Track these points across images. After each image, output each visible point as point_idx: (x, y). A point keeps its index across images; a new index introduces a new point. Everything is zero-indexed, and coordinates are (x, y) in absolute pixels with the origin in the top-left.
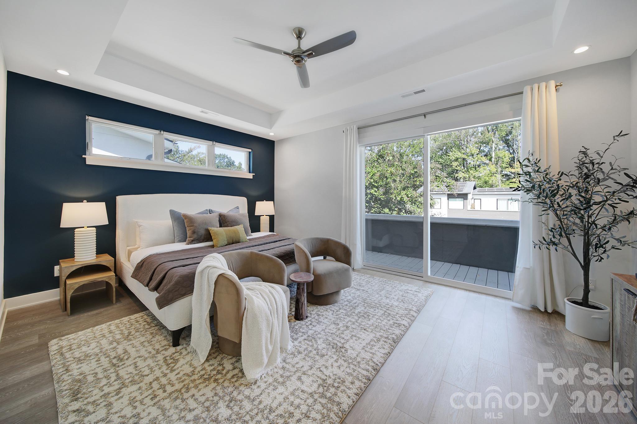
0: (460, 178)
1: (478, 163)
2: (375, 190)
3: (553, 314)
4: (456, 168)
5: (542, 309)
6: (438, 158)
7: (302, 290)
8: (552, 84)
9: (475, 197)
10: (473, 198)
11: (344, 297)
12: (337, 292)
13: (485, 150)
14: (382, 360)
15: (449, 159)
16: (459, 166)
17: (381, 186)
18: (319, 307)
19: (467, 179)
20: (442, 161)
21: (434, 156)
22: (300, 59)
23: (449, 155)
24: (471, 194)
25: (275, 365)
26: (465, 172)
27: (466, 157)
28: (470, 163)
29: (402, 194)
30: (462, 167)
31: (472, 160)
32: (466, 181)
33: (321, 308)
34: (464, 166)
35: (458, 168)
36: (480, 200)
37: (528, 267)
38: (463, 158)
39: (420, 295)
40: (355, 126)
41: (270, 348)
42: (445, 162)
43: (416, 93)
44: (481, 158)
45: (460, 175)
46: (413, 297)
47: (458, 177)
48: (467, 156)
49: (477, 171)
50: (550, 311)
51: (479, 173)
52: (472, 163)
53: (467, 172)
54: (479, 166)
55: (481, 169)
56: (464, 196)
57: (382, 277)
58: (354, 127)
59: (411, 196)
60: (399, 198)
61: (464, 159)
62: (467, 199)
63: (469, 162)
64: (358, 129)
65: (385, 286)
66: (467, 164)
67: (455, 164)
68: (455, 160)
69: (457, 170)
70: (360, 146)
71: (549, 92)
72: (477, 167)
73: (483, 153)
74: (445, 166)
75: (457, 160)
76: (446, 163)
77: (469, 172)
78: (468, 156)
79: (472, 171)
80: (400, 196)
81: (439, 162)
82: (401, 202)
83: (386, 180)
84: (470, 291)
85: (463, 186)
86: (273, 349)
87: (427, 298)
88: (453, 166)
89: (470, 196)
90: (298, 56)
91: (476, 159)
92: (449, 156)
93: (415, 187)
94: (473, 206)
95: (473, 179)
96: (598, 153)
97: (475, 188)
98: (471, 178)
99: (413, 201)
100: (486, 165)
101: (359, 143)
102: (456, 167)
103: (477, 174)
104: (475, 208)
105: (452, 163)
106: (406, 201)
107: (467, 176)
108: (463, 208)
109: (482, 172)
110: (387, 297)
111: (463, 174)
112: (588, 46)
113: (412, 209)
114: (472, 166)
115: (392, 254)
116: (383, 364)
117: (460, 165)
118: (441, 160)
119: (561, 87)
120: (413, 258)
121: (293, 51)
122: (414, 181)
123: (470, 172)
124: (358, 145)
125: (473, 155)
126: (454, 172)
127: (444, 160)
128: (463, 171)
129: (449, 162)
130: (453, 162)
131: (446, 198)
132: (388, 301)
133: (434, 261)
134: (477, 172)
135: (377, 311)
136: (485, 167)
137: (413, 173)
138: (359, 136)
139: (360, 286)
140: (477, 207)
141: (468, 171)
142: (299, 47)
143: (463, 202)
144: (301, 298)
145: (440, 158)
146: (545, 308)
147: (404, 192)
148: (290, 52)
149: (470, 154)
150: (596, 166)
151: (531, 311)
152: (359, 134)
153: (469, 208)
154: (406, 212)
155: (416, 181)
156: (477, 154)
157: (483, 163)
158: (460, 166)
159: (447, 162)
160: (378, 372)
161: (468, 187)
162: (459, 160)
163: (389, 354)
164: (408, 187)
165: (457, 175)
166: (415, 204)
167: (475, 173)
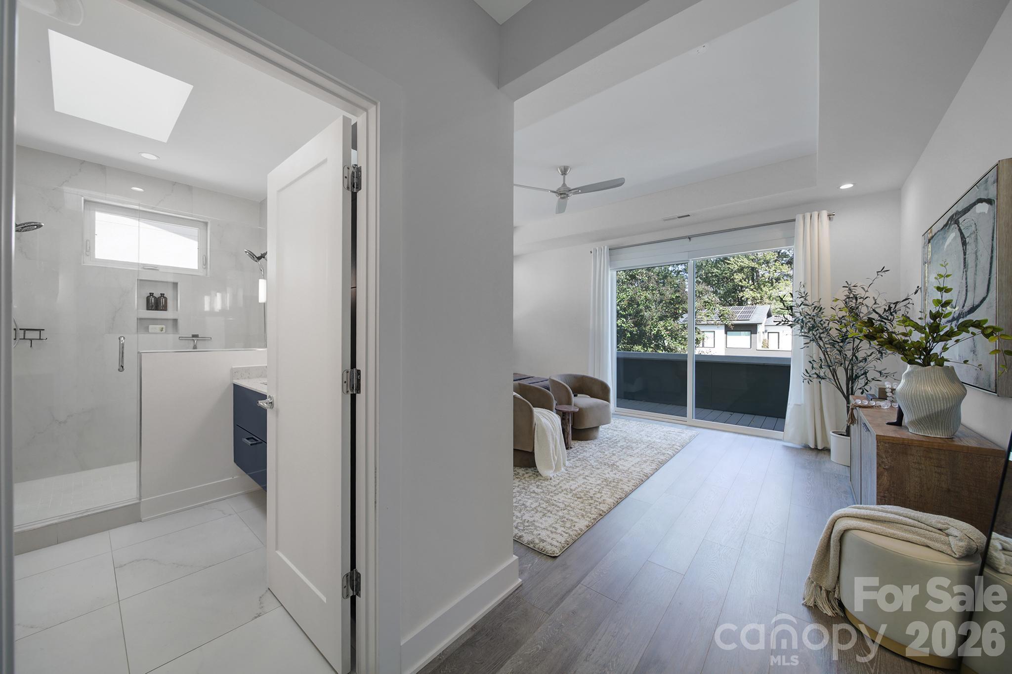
0: (747, 299)
1: (776, 275)
2: (623, 321)
3: (823, 451)
4: (740, 284)
5: (812, 446)
6: (711, 267)
7: (567, 420)
8: (824, 214)
9: (770, 329)
10: (766, 331)
11: (601, 436)
12: (597, 428)
13: (788, 253)
14: (652, 472)
15: (729, 268)
16: (745, 280)
17: (630, 315)
18: (579, 442)
19: (758, 301)
20: (717, 272)
21: (704, 264)
22: (565, 196)
23: (729, 262)
24: (763, 325)
25: (561, 471)
26: (754, 290)
27: (757, 266)
28: (763, 276)
29: (659, 326)
30: (750, 282)
31: (766, 270)
32: (756, 304)
33: (583, 443)
34: (753, 280)
35: (744, 283)
36: (777, 334)
37: (799, 404)
38: (751, 267)
39: (683, 435)
40: (606, 247)
41: (556, 458)
42: (722, 273)
43: (679, 217)
44: (781, 266)
45: (748, 294)
46: (676, 437)
47: (743, 297)
48: (758, 263)
49: (774, 288)
50: (820, 447)
51: (778, 291)
52: (767, 275)
53: (757, 290)
54: (778, 280)
55: (782, 285)
56: (752, 328)
57: (640, 422)
58: (604, 247)
59: (672, 328)
60: (655, 331)
61: (753, 269)
62: (756, 333)
63: (761, 273)
64: (609, 250)
65: (644, 428)
66: (758, 276)
67: (738, 277)
68: (738, 269)
69: (742, 287)
70: (611, 270)
71: (821, 221)
72: (774, 281)
73: (784, 259)
74: (722, 280)
75: (741, 270)
76: (724, 275)
77: (761, 289)
78: (760, 264)
79: (766, 287)
80: (656, 329)
81: (713, 273)
82: (658, 337)
83: (637, 307)
84: (739, 433)
85: (750, 312)
86: (558, 459)
87: (691, 439)
88: (736, 281)
89: (761, 329)
90: (565, 194)
91: (773, 268)
92: (728, 264)
93: (676, 317)
94: (765, 344)
95: (767, 301)
96: (863, 288)
97: (769, 315)
98: (764, 298)
99: (674, 335)
100: (789, 279)
101: (610, 267)
102: (741, 281)
103: (775, 293)
104: (769, 346)
105: (733, 275)
106: (665, 335)
107: (759, 295)
108: (750, 347)
109: (782, 289)
110: (648, 436)
111: (751, 292)
112: (852, 184)
113: (673, 345)
114: (767, 280)
115: (647, 401)
116: (652, 475)
117: (747, 278)
118: (716, 270)
119: (834, 217)
120: (674, 406)
121: (559, 189)
122: (675, 309)
123: (764, 289)
124: (609, 269)
125: (768, 262)
126: (736, 290)
127: (721, 270)
128: (752, 287)
129: (728, 274)
130: (735, 274)
131: (723, 331)
132: (649, 439)
133: (700, 409)
134: (774, 290)
135: (639, 445)
136: (787, 282)
137: (674, 298)
138: (610, 258)
139: (617, 428)
140: (773, 346)
141: (759, 287)
142: (564, 185)
143: (749, 337)
144: (567, 429)
145: (714, 267)
146: (816, 445)
147: (662, 323)
148: (555, 190)
149: (762, 261)
150: (859, 301)
151: (801, 449)
152: (610, 256)
153: (759, 347)
154: (665, 348)
155: (678, 308)
156: (775, 261)
157: (785, 275)
158: (747, 280)
159: (726, 274)
160: (649, 478)
161: (758, 315)
162: (746, 270)
163: (657, 470)
164: (666, 316)
165: (741, 294)
166: (676, 339)
167: (771, 291)
